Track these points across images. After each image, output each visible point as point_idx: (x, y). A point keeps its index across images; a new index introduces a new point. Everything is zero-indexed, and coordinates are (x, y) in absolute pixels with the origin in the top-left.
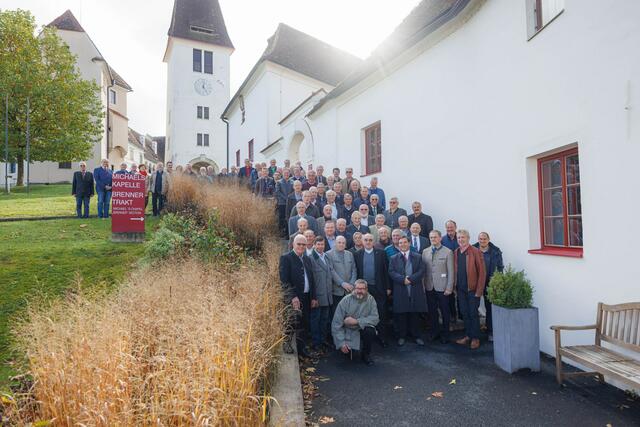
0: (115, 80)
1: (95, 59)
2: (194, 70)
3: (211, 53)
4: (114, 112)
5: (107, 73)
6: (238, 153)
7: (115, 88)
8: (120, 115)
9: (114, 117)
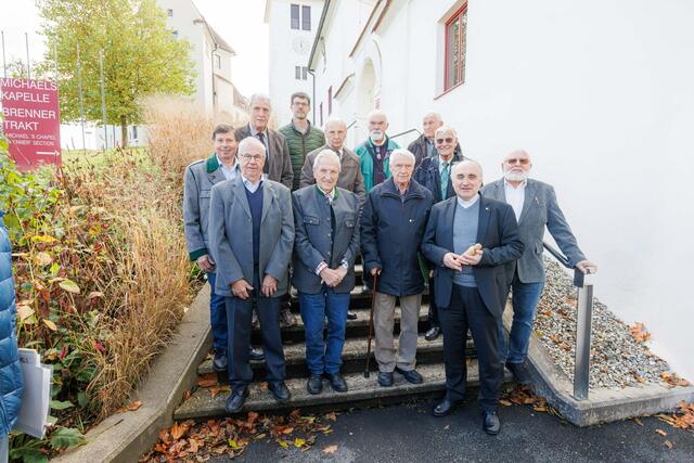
0: (218, 44)
1: (196, 21)
2: (292, 27)
3: (309, 8)
4: (220, 77)
5: (209, 36)
6: (321, 106)
7: (220, 52)
8: (225, 80)
9: (219, 83)
